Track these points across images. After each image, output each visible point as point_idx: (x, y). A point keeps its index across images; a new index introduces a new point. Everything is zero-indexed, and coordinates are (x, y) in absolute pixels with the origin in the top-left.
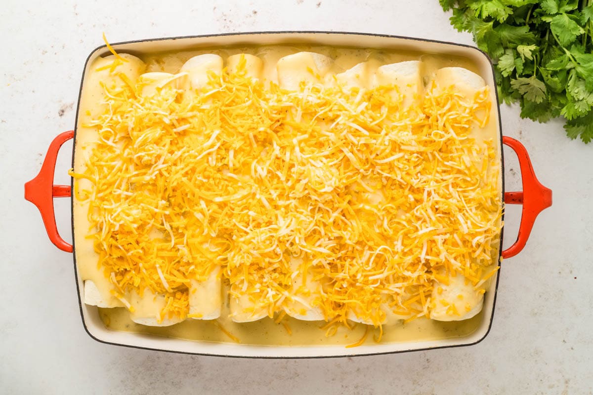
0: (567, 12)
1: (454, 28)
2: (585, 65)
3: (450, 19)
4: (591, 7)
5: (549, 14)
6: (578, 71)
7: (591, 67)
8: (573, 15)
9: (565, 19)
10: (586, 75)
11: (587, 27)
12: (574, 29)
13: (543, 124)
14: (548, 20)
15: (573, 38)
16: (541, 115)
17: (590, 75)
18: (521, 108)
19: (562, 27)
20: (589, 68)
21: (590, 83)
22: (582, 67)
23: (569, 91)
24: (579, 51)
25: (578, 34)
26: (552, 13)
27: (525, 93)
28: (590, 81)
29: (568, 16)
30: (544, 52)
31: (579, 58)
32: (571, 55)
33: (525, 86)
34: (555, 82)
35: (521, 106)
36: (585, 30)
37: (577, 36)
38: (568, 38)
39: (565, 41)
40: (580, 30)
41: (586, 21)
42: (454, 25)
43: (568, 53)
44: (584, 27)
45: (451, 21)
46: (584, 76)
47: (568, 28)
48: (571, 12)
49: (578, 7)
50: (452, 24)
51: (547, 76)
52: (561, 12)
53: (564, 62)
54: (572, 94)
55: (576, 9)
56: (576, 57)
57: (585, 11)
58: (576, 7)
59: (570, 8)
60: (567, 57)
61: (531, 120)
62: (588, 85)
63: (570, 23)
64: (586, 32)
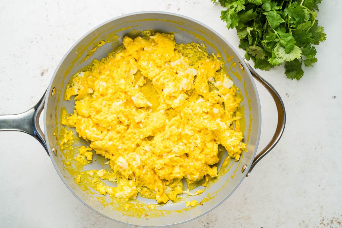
0: (276, 10)
1: (224, 21)
2: (285, 39)
3: (220, 17)
4: (289, 8)
5: (267, 11)
6: (281, 42)
7: (287, 40)
8: (279, 12)
9: (275, 13)
10: (285, 44)
11: (287, 19)
12: (279, 19)
13: (267, 71)
14: (266, 14)
15: (278, 24)
16: (266, 67)
17: (287, 44)
18: (254, 63)
19: (273, 17)
20: (286, 40)
21: (287, 49)
22: (283, 40)
23: (274, 53)
24: (282, 31)
25: (281, 22)
26: (268, 10)
27: (256, 55)
28: (287, 48)
29: (277, 12)
30: (264, 32)
31: (282, 35)
32: (278, 33)
33: (254, 51)
34: (269, 49)
35: (254, 62)
36: (285, 21)
37: (280, 23)
38: (275, 24)
39: (274, 25)
40: (282, 20)
41: (286, 16)
42: (223, 20)
43: (276, 32)
44: (284, 19)
45: (221, 18)
46: (284, 45)
47: (276, 18)
48: (279, 10)
49: (282, 8)
50: (222, 20)
51: (265, 46)
52: (273, 10)
53: (273, 37)
54: (276, 54)
55: (281, 9)
56: (280, 35)
57: (286, 10)
58: (281, 8)
59: (278, 8)
60: (275, 35)
61: (261, 70)
62: (287, 50)
63: (277, 16)
64: (286, 22)
